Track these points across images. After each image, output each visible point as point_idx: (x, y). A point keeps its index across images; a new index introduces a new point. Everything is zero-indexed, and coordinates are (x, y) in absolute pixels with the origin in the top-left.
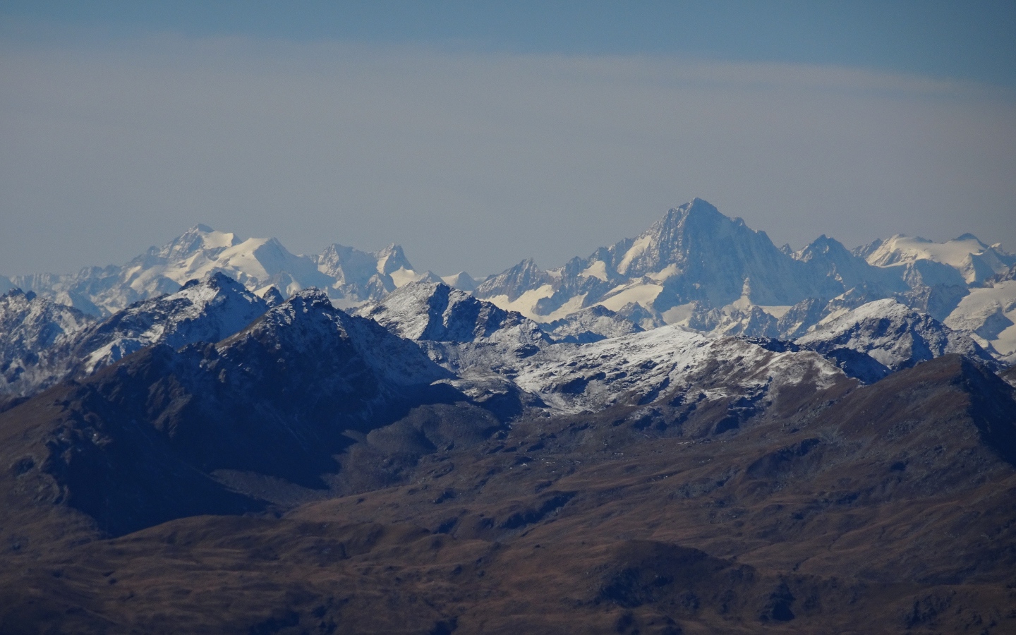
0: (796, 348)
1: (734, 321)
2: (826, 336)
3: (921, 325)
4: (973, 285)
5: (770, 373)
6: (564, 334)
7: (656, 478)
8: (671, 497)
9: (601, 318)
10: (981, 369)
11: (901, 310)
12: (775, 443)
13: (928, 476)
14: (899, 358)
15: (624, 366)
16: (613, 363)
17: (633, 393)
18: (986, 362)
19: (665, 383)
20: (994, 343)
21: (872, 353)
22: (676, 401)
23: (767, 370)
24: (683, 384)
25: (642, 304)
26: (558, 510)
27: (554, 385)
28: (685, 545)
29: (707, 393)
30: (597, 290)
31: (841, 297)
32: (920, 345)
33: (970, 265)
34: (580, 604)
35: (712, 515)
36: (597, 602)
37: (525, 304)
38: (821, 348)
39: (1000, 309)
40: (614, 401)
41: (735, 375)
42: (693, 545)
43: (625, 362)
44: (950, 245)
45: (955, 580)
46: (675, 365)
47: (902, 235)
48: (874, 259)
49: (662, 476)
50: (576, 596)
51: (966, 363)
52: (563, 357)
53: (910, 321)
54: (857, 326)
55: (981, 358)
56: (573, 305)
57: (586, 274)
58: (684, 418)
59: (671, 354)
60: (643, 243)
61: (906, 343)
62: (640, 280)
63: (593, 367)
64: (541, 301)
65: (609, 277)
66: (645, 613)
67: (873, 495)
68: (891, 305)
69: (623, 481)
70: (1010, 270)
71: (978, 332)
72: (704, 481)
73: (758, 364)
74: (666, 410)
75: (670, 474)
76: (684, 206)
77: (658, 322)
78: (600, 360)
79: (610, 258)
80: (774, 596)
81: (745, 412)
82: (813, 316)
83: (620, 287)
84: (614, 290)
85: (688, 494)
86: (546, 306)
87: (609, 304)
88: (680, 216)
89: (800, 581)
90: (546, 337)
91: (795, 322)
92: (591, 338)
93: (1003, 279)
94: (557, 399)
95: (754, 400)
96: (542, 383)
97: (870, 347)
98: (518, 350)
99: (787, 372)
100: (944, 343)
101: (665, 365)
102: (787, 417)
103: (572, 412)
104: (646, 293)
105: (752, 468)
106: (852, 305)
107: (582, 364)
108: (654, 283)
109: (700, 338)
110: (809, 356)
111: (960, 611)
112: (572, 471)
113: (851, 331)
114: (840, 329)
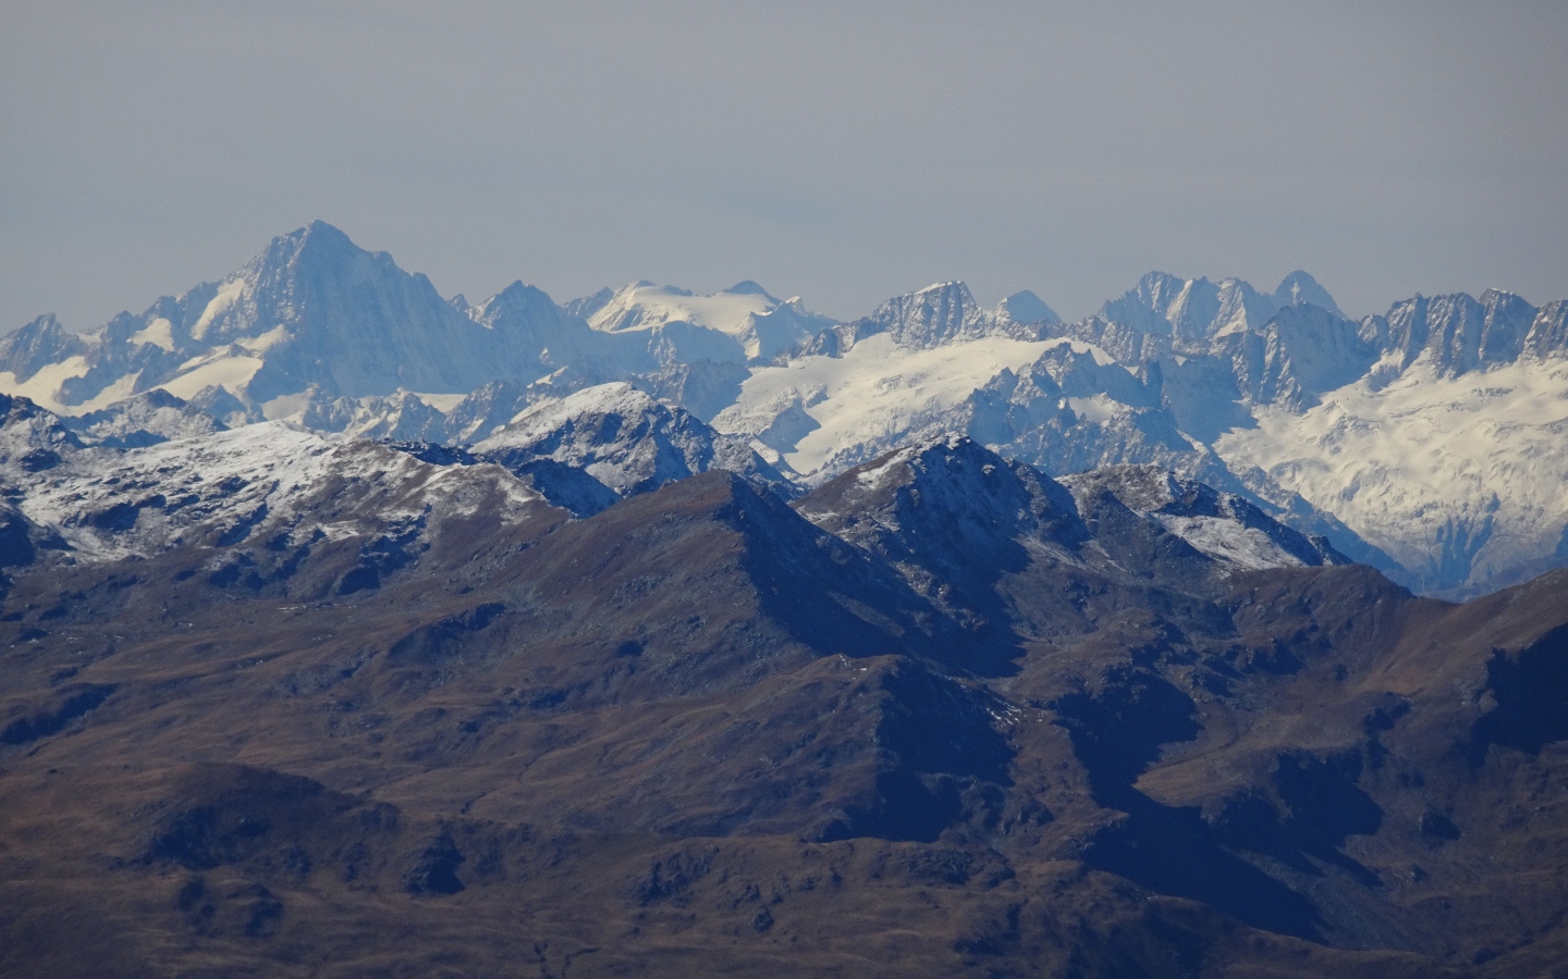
0: (470, 460)
1: (377, 415)
2: (519, 440)
3: (671, 425)
4: (757, 362)
5: (428, 498)
6: (103, 435)
7: (244, 664)
8: (269, 694)
9: (161, 411)
10: (762, 494)
11: (638, 400)
12: (434, 609)
13: (677, 664)
14: (636, 478)
15: (194, 486)
16: (177, 480)
17: (209, 528)
18: (771, 483)
19: (261, 513)
20: (788, 457)
21: (591, 470)
22: (277, 542)
23: (422, 493)
24: (289, 514)
25: (230, 389)
26: (88, 713)
27: (83, 515)
28: (290, 771)
29: (327, 530)
30: (159, 364)
31: (546, 380)
32: (669, 456)
33: (751, 330)
34: (119, 863)
35: (333, 724)
36: (147, 860)
37: (43, 388)
38: (510, 457)
39: (798, 402)
40: (179, 541)
41: (372, 502)
42: (302, 772)
43: (197, 479)
44: (720, 301)
45: (718, 829)
46: (276, 484)
47: (643, 283)
48: (599, 320)
49: (254, 661)
50: (113, 851)
51: (739, 485)
52: (97, 470)
53: (653, 419)
54: (569, 425)
55: (765, 477)
56: (119, 391)
57: (140, 339)
58: (289, 570)
59: (270, 467)
60: (231, 292)
61: (646, 453)
62: (226, 349)
63: (145, 486)
64: (67, 383)
65: (177, 344)
66: (224, 879)
67: (590, 694)
68: (622, 392)
69: (192, 668)
70: (815, 340)
71: (763, 437)
72: (321, 669)
73: (408, 483)
74: (261, 556)
75: (267, 658)
76: (298, 233)
77: (254, 417)
78: (157, 475)
79: (180, 314)
80: (429, 852)
81: (387, 560)
82: (502, 410)
83: (195, 361)
84: (184, 366)
85: (294, 690)
86: (75, 390)
87: (175, 387)
88: (290, 248)
89: (470, 829)
90: (71, 439)
91: (472, 419)
92: (145, 440)
93: (804, 352)
94: (88, 536)
95: (402, 540)
96: (63, 511)
97: (590, 459)
98: (26, 459)
99: (453, 498)
100: (706, 454)
101: (259, 484)
102: (453, 568)
103: (111, 557)
104: (234, 371)
105: (398, 649)
106: (561, 390)
107: (127, 481)
108: (249, 354)
109: (317, 442)
110: (489, 471)
111: (725, 878)
112: (110, 652)
113: (559, 433)
114: (541, 430)
